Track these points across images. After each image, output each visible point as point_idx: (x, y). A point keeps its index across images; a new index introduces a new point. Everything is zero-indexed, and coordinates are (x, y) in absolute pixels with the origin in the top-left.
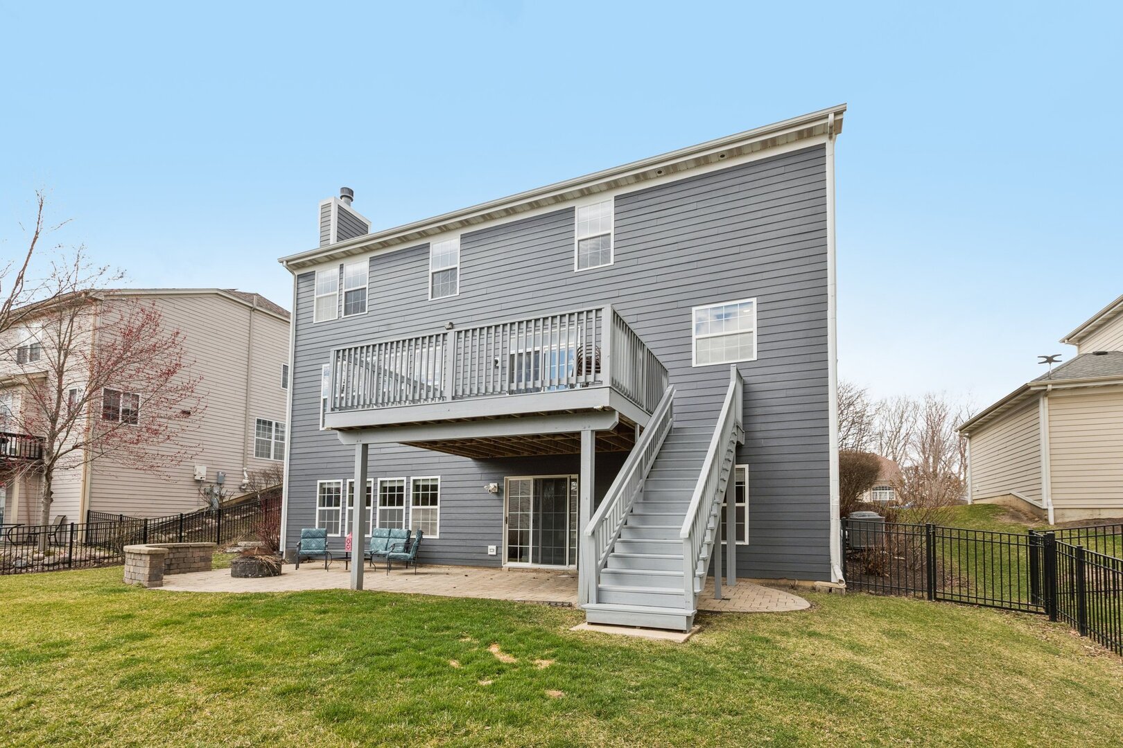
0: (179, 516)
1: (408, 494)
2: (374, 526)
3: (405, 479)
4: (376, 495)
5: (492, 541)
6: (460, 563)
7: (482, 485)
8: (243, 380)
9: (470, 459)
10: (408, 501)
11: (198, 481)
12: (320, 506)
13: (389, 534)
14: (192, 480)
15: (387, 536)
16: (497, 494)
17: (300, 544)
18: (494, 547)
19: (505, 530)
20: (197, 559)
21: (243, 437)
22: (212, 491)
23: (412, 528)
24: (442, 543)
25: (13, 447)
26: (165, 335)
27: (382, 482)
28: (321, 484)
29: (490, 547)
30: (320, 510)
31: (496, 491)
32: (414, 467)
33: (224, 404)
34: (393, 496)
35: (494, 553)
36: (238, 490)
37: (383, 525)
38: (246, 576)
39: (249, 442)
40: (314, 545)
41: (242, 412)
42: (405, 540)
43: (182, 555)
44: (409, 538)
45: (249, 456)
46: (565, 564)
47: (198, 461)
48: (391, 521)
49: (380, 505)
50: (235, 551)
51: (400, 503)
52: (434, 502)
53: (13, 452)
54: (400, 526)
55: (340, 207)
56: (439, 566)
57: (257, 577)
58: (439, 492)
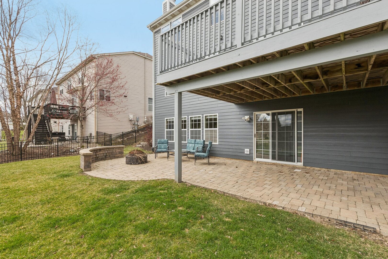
0: (122, 133)
1: (203, 123)
2: (188, 138)
3: (201, 116)
4: (189, 124)
5: (247, 147)
6: (229, 157)
7: (241, 117)
8: (143, 84)
9: (233, 104)
10: (203, 126)
11: (130, 120)
12: (166, 129)
13: (195, 142)
14: (129, 120)
15: (194, 143)
16: (249, 121)
17: (157, 146)
18: (248, 150)
19: (254, 140)
20: (117, 153)
21: (144, 104)
22: (135, 123)
23: (205, 139)
24: (220, 147)
25: (77, 111)
26: (114, 67)
27: (191, 118)
28: (167, 120)
29: (246, 150)
30: (166, 131)
31: (249, 120)
32: (205, 110)
33: (137, 93)
34: (196, 124)
35: (249, 153)
36: (143, 123)
37: (192, 138)
38: (131, 164)
39: (146, 106)
40: (163, 147)
41: (143, 95)
42: (202, 145)
43: (111, 151)
44: (204, 144)
45: (146, 111)
46: (295, 162)
47: (130, 113)
48: (196, 136)
49: (190, 128)
51: (199, 127)
52: (215, 126)
53: (77, 112)
54: (199, 138)
55: (170, 3)
56: (219, 158)
57: (136, 164)
58: (218, 122)
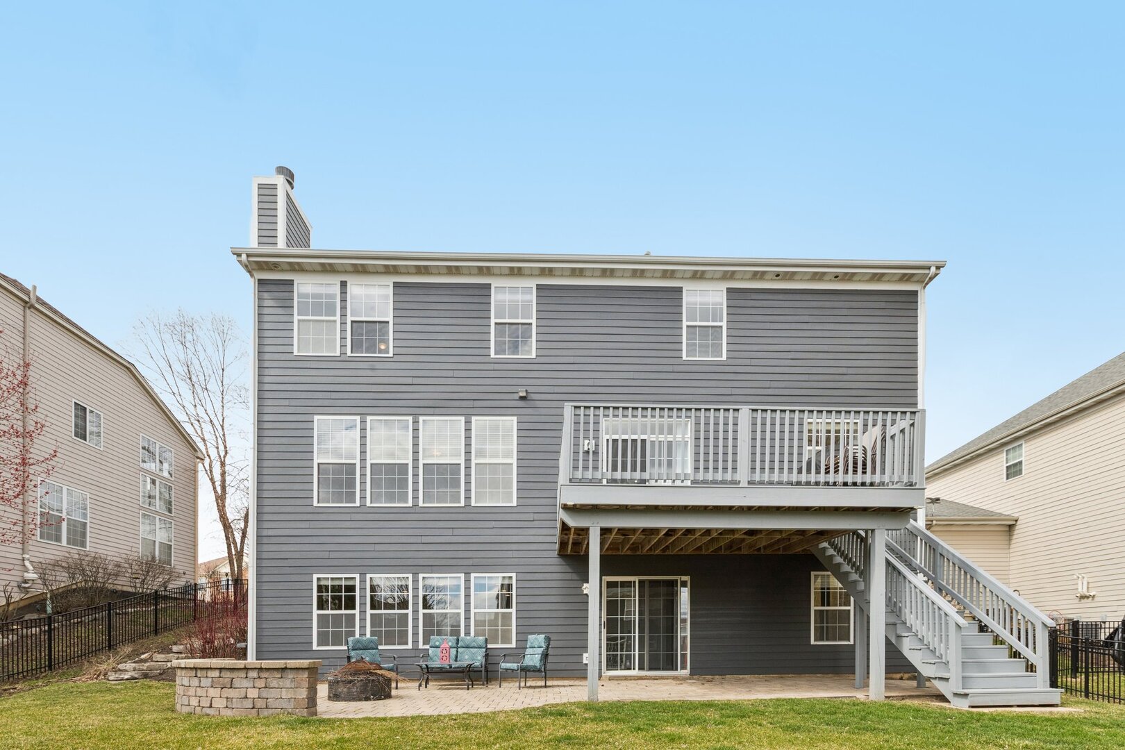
15: (454, 645)
46: (677, 670)
50: (126, 677)
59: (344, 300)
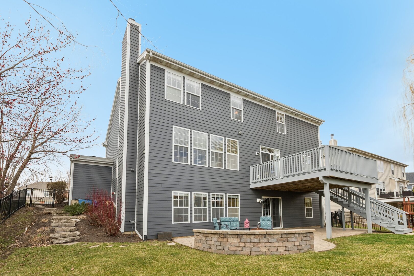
59: (184, 84)
